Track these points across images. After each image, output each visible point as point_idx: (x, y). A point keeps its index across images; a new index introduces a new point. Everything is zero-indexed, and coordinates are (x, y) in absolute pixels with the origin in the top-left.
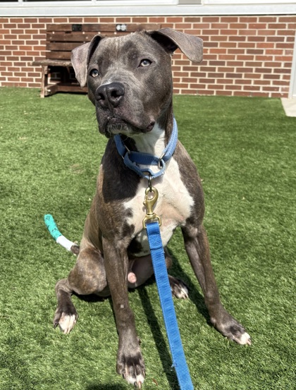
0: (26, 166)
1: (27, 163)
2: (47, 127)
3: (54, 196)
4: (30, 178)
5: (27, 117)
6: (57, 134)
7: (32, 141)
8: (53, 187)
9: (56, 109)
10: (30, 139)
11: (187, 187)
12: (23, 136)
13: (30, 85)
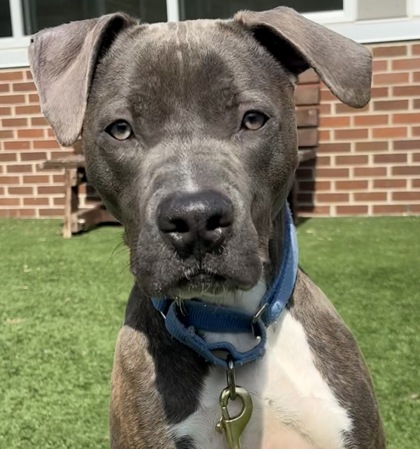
0: (15, 378)
1: (17, 372)
2: (71, 295)
3: (69, 441)
4: (21, 403)
5: (29, 278)
6: (90, 309)
7: (33, 326)
8: (70, 421)
9: (94, 258)
10: (30, 321)
11: (331, 384)
12: (15, 316)
13: (42, 212)
